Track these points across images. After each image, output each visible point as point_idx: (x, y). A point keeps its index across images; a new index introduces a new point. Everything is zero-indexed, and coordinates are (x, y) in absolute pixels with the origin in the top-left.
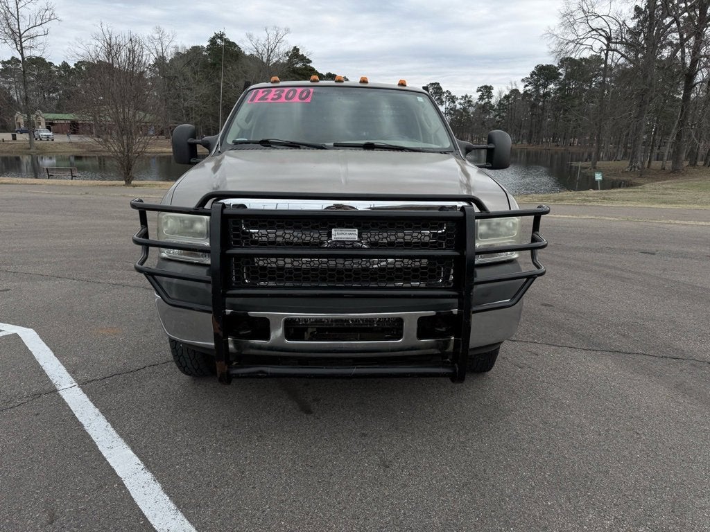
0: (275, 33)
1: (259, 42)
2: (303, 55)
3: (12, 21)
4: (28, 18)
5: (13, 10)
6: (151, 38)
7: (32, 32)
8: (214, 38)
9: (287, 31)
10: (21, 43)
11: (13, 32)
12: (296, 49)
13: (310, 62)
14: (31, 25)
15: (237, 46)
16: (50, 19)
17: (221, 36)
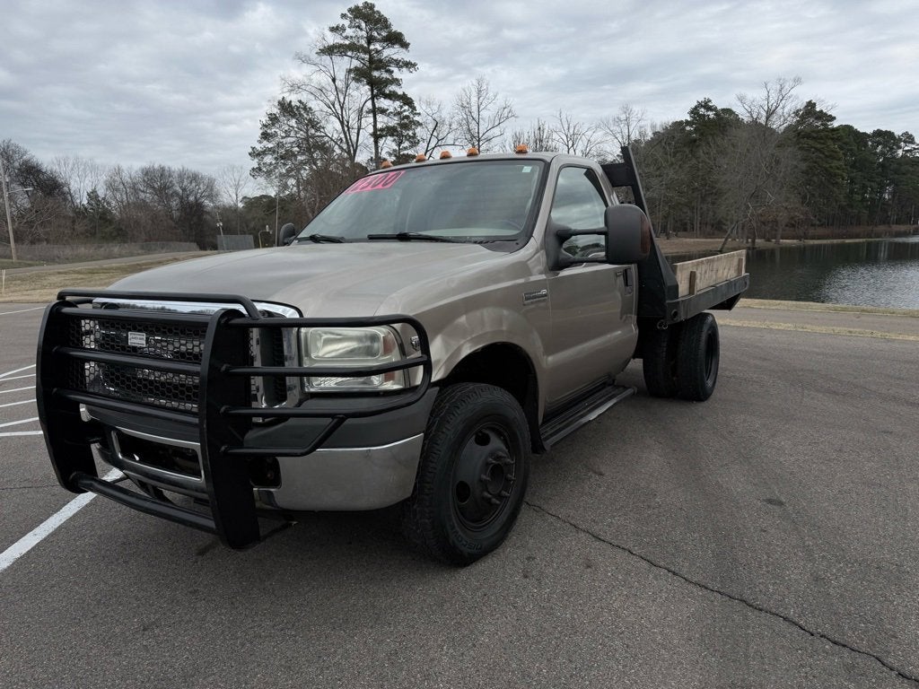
0: (779, 87)
1: (755, 103)
2: (821, 111)
3: (473, 125)
4: (487, 120)
5: (475, 115)
6: (617, 120)
7: (490, 134)
8: (696, 108)
9: (798, 81)
10: (479, 147)
11: (473, 137)
12: (811, 105)
13: (832, 118)
14: (490, 127)
15: (734, 113)
16: (507, 118)
17: (706, 105)
